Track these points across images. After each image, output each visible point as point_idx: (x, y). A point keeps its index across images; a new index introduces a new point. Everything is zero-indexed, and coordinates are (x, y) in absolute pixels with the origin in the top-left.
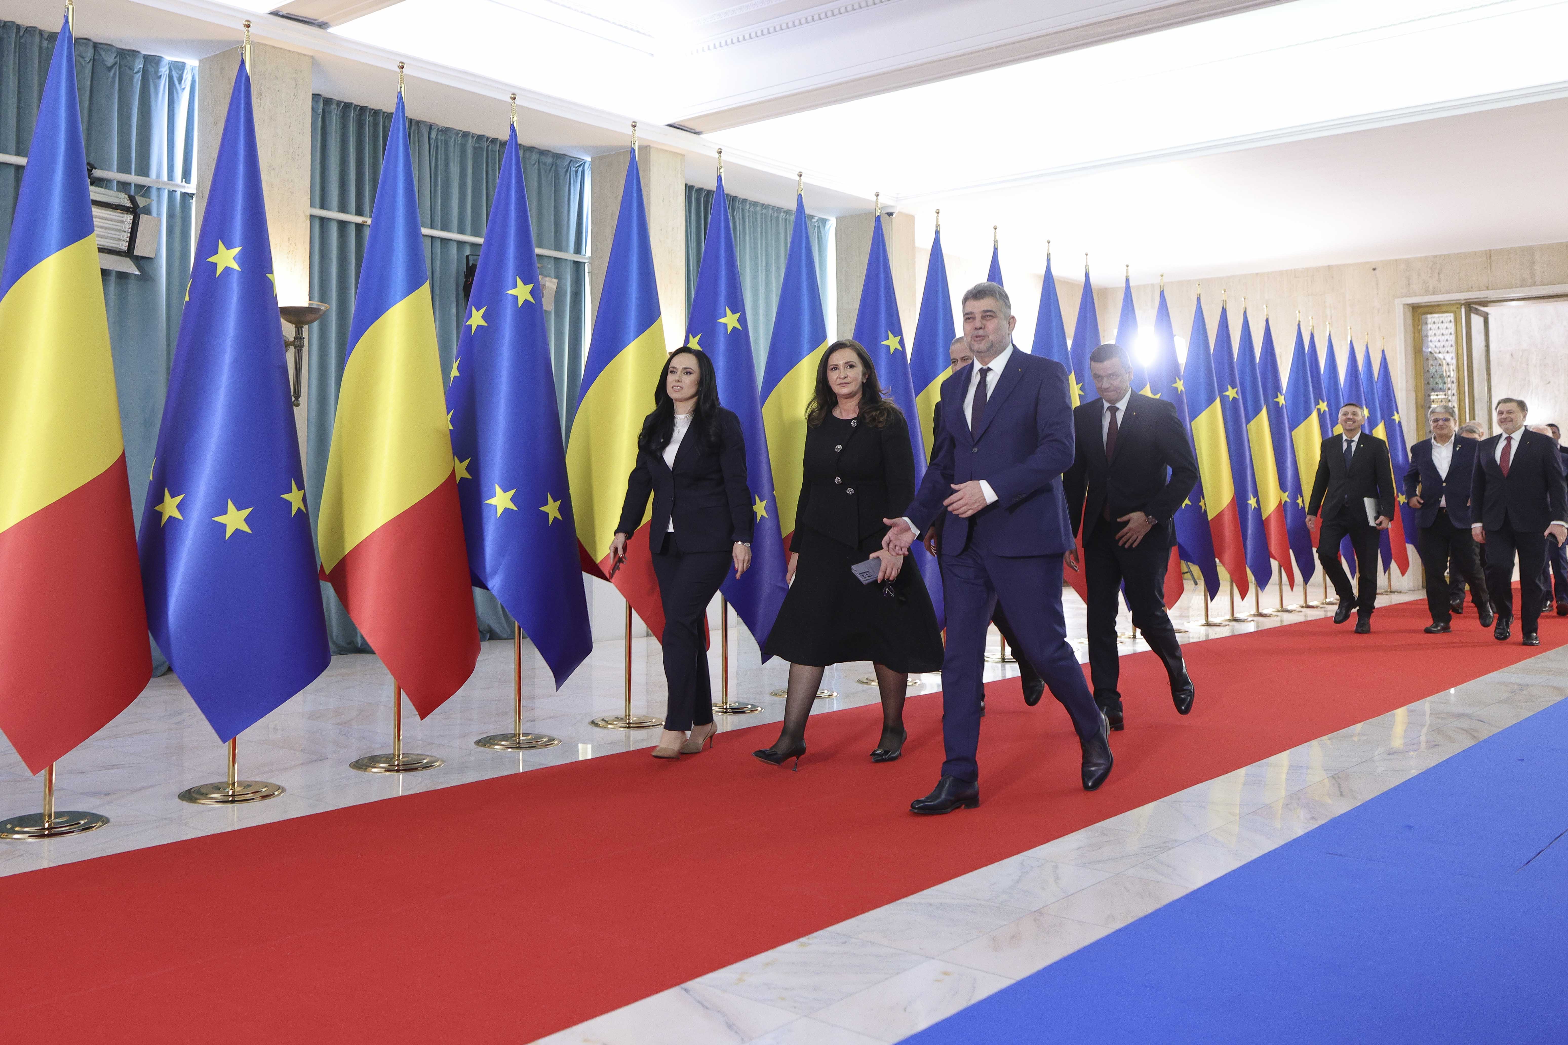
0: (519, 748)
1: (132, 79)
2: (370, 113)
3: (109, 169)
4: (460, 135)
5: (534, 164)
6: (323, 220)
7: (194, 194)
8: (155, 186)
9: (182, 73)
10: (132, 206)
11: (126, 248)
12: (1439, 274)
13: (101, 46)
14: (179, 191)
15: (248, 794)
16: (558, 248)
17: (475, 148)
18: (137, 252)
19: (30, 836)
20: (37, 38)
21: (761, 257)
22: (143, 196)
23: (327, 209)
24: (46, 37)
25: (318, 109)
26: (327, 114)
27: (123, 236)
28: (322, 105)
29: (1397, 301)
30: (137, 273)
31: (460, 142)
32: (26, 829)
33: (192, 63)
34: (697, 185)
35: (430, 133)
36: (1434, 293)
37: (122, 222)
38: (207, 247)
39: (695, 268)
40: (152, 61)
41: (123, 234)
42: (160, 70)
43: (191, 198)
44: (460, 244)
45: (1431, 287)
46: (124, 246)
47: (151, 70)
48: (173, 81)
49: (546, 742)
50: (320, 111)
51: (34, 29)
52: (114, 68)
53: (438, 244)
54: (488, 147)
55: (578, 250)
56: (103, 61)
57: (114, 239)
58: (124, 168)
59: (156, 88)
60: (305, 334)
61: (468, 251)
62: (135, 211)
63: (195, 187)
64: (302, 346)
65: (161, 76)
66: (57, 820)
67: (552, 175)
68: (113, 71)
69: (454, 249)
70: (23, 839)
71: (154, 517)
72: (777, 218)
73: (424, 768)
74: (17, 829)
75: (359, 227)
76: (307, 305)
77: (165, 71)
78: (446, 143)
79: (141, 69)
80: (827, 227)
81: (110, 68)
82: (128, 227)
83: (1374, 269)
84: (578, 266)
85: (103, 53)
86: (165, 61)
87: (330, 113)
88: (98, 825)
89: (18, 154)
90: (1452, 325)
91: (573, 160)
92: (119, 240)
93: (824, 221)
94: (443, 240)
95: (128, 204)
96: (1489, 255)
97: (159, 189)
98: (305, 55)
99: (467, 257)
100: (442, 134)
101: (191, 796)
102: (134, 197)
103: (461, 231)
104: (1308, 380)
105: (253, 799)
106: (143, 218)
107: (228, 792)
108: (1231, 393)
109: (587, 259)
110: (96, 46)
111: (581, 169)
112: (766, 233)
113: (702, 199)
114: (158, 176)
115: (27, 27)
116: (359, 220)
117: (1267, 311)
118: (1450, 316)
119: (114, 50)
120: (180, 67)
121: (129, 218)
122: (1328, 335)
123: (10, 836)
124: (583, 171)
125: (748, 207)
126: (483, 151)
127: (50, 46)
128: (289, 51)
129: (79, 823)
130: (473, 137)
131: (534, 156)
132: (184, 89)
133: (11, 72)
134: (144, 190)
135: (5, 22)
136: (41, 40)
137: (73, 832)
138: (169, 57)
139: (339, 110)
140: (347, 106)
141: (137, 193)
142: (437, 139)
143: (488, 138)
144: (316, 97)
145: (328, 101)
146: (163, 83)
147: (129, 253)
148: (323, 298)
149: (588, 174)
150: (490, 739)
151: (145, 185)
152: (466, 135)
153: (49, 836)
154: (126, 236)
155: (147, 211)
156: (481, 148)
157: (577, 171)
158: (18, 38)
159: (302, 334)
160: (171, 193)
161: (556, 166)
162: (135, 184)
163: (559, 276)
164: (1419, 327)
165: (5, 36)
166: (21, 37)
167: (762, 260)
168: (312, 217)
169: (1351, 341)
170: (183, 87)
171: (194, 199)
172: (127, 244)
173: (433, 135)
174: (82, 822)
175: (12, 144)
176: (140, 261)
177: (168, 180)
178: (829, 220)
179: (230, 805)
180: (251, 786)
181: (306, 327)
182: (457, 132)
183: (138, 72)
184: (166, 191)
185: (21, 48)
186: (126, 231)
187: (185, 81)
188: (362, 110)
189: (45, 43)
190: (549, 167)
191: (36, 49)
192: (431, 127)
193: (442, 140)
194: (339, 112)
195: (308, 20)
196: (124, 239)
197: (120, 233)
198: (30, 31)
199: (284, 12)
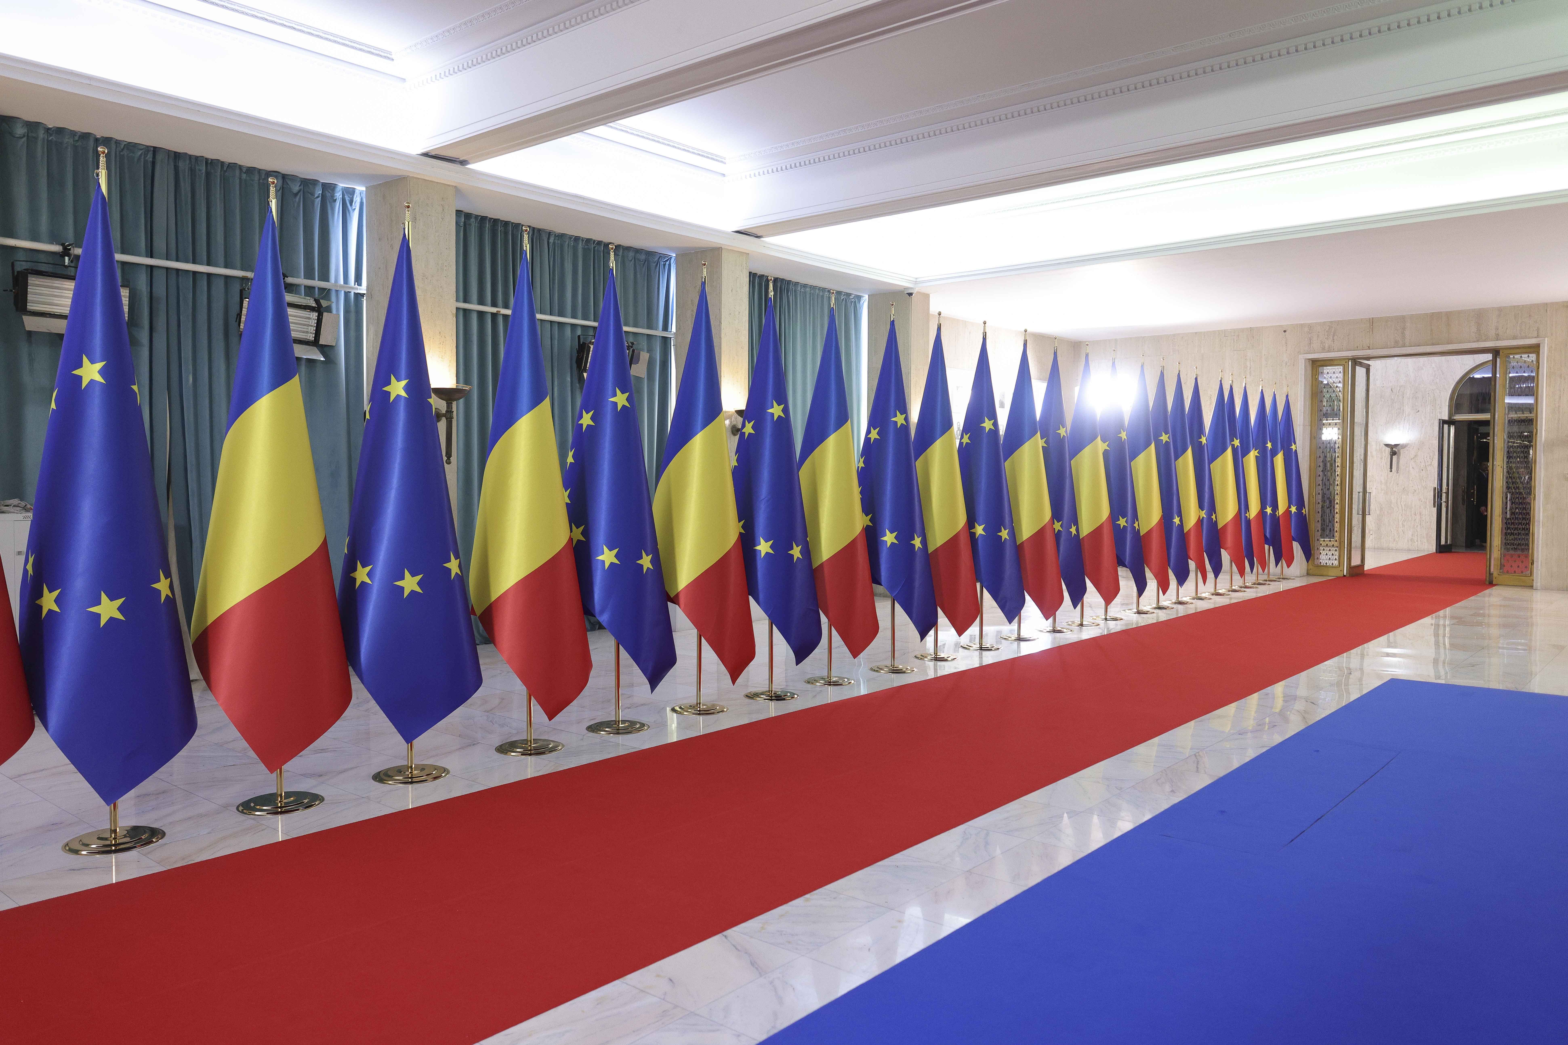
0: (618, 733)
1: (313, 203)
3: (298, 277)
4: (572, 239)
5: (631, 260)
6: (465, 310)
7: (364, 294)
8: (334, 289)
9: (353, 197)
10: (316, 306)
11: (313, 339)
12: (1334, 336)
13: (288, 177)
14: (353, 291)
15: (423, 776)
16: (649, 327)
17: (584, 249)
18: (322, 343)
19: (267, 813)
20: (237, 172)
21: (810, 327)
22: (325, 297)
23: (468, 303)
24: (244, 171)
25: (460, 223)
26: (467, 226)
27: (311, 330)
28: (463, 220)
29: (1301, 356)
30: (322, 359)
31: (572, 244)
32: (264, 808)
33: (360, 188)
34: (759, 273)
35: (549, 239)
36: (1329, 351)
37: (309, 318)
38: (382, 378)
39: (757, 338)
40: (328, 188)
41: (310, 327)
42: (336, 194)
43: (362, 297)
44: (573, 326)
45: (1327, 346)
46: (311, 337)
47: (328, 195)
48: (346, 203)
49: (638, 728)
50: (462, 224)
51: (235, 165)
52: (299, 194)
53: (556, 327)
54: (594, 247)
55: (666, 328)
56: (290, 188)
57: (303, 332)
58: (309, 275)
59: (333, 209)
60: (454, 409)
61: (579, 332)
63: (366, 288)
64: (452, 418)
65: (336, 199)
66: (287, 800)
67: (645, 269)
68: (298, 197)
69: (568, 331)
70: (263, 816)
71: (349, 580)
72: (823, 296)
73: (550, 752)
74: (258, 807)
75: (494, 316)
76: (454, 387)
77: (339, 196)
78: (562, 246)
79: (320, 195)
80: (862, 302)
81: (296, 195)
82: (314, 323)
83: (1285, 331)
84: (665, 341)
85: (289, 182)
86: (339, 187)
87: (470, 225)
88: (316, 803)
89: (226, 267)
90: (1341, 375)
91: (661, 256)
92: (307, 332)
93: (859, 298)
94: (559, 323)
95: (314, 305)
96: (1372, 321)
97: (337, 291)
98: (450, 187)
99: (579, 336)
100: (558, 240)
101: (381, 777)
102: (318, 298)
103: (574, 317)
104: (1225, 422)
105: (426, 780)
106: (325, 314)
107: (408, 774)
109: (672, 335)
110: (284, 176)
111: (668, 263)
112: (814, 310)
113: (763, 284)
114: (336, 281)
115: (229, 165)
116: (494, 310)
118: (1341, 368)
119: (299, 180)
120: (351, 192)
121: (315, 315)
122: (1244, 386)
123: (253, 813)
124: (670, 265)
125: (799, 288)
126: (591, 251)
127: (248, 178)
128: (437, 183)
129: (303, 802)
130: (583, 240)
131: (631, 254)
132: (354, 209)
133: (218, 200)
134: (325, 293)
135: (212, 160)
136: (240, 174)
137: (298, 810)
138: (342, 185)
139: (477, 222)
140: (483, 219)
141: (319, 294)
142: (554, 243)
143: (594, 241)
144: (458, 212)
145: (468, 216)
146: (338, 206)
147: (316, 343)
148: (467, 381)
149: (674, 266)
150: (597, 726)
151: (326, 287)
152: (577, 239)
153: (281, 813)
154: (313, 329)
155: (329, 309)
156: (589, 249)
157: (664, 265)
158: (222, 172)
159: (452, 408)
160: (347, 294)
161: (649, 262)
162: (318, 288)
163: (650, 350)
164: (1317, 377)
165: (212, 171)
166: (225, 171)
167: (810, 330)
169: (1262, 390)
170: (354, 208)
171: (365, 298)
172: (314, 336)
173: (551, 240)
174: (306, 801)
175: (221, 259)
176: (324, 350)
177: (344, 284)
178: (863, 297)
179: (410, 786)
180: (424, 769)
181: (454, 403)
182: (570, 237)
183: (318, 197)
184: (343, 292)
185: (225, 180)
186: (312, 326)
187: (355, 202)
188: (495, 222)
189: (244, 176)
190: (643, 262)
191: (238, 181)
192: (550, 234)
193: (558, 243)
194: (477, 224)
195: (451, 159)
196: (312, 331)
197: (308, 328)
198: (232, 166)
199: (433, 154)
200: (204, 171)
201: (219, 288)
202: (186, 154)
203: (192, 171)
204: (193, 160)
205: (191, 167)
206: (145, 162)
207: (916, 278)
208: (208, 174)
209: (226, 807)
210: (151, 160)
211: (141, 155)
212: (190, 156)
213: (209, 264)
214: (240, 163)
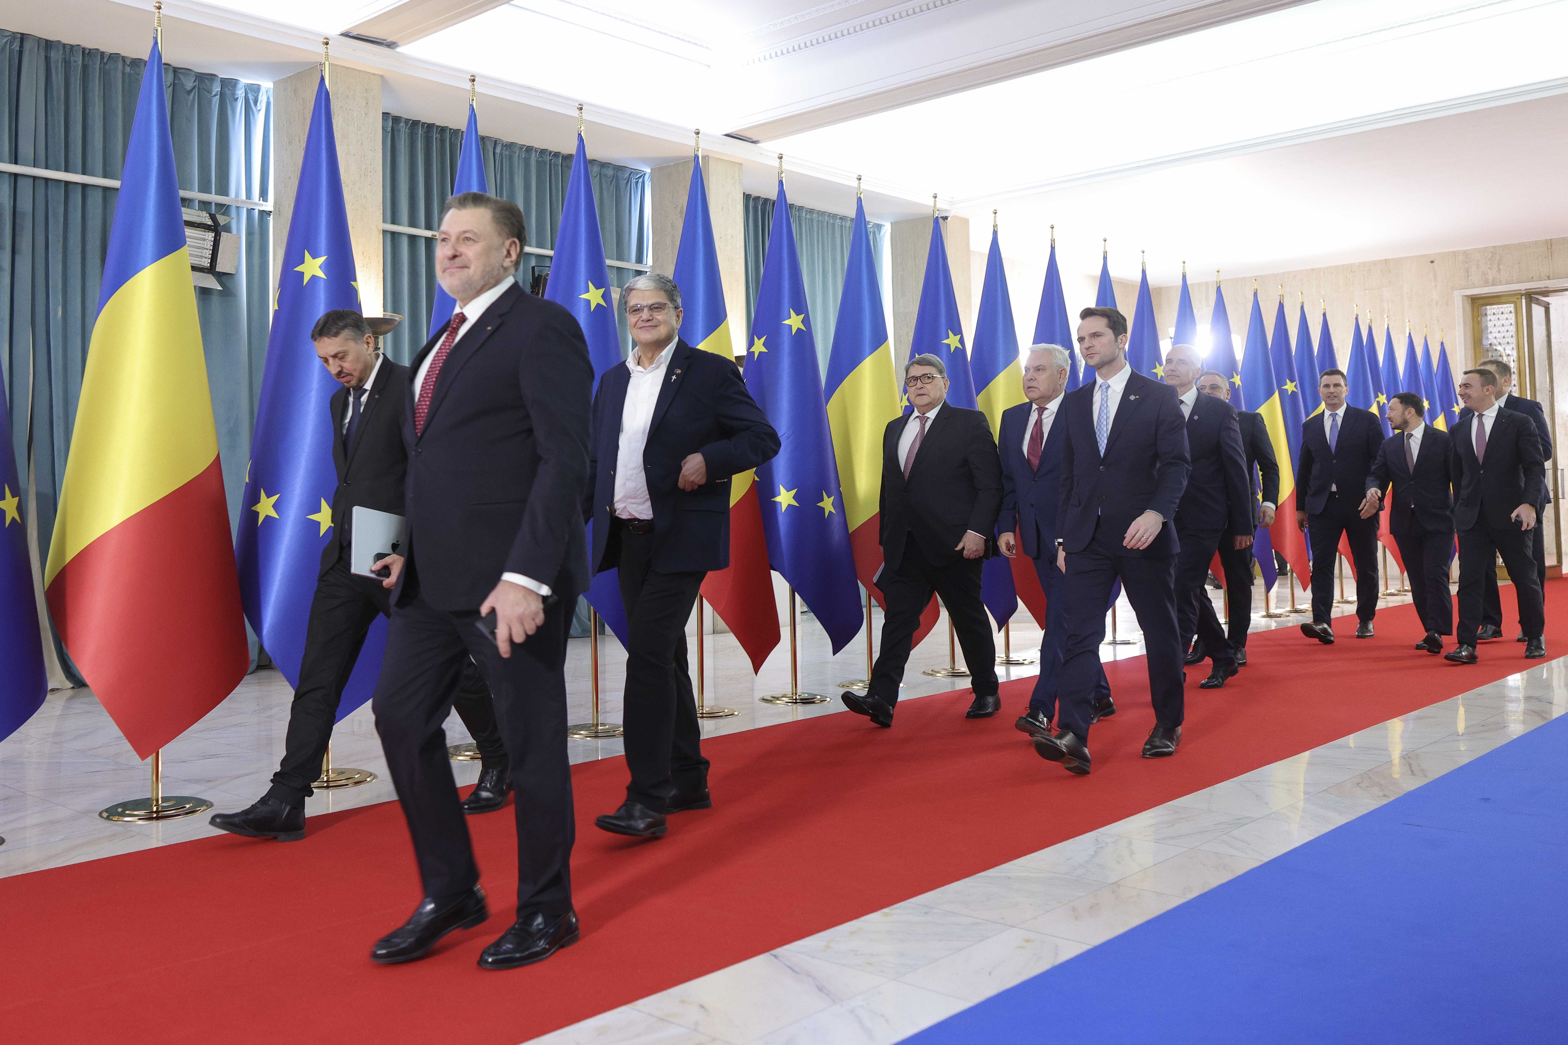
0: (597, 737)
1: (210, 102)
2: (437, 130)
3: (191, 189)
4: (524, 150)
5: (596, 177)
6: (393, 234)
7: (271, 212)
8: (234, 205)
9: (258, 95)
10: (213, 224)
11: (209, 265)
12: (1499, 265)
13: (179, 71)
14: (257, 208)
15: (342, 779)
16: (621, 258)
17: (538, 162)
18: (219, 268)
19: (139, 819)
20: (120, 65)
22: (223, 214)
23: (398, 224)
24: (128, 64)
25: (387, 128)
26: (396, 132)
27: (206, 253)
28: (391, 124)
29: (1456, 293)
30: (220, 288)
31: (524, 156)
32: (136, 813)
33: (267, 85)
34: (755, 194)
35: (495, 148)
36: (1493, 285)
37: (204, 240)
38: (293, 258)
40: (229, 84)
41: (205, 251)
42: (237, 92)
43: (268, 216)
45: (1490, 278)
46: (206, 263)
47: (228, 92)
48: (250, 103)
50: (389, 129)
51: (117, 55)
52: (194, 91)
54: (551, 160)
55: (639, 259)
56: (183, 85)
57: (197, 256)
58: (205, 187)
59: (234, 110)
61: (534, 262)
62: (216, 229)
63: (273, 205)
65: (238, 98)
66: (164, 804)
67: (613, 188)
68: (192, 94)
70: (134, 821)
72: (835, 224)
74: (127, 812)
76: (382, 316)
77: (241, 94)
78: (511, 158)
79: (219, 93)
80: (882, 232)
81: (189, 92)
82: (209, 245)
83: (1432, 262)
85: (182, 77)
86: (241, 84)
87: (399, 131)
88: (203, 809)
89: (104, 176)
90: (1513, 316)
91: (634, 172)
92: (202, 257)
93: (879, 227)
95: (210, 222)
96: (1550, 244)
97: (238, 207)
98: (374, 74)
99: (534, 267)
100: (507, 149)
102: (214, 215)
104: (1367, 373)
105: (347, 785)
106: (224, 235)
107: (323, 778)
108: (1290, 387)
110: (176, 70)
111: (641, 180)
112: (825, 239)
113: (760, 207)
114: (237, 194)
115: (111, 54)
117: (1324, 305)
118: (1511, 307)
119: (193, 73)
120: (256, 89)
121: (210, 236)
122: (1386, 328)
123: (121, 818)
124: (643, 183)
125: (806, 213)
126: (547, 164)
127: (132, 72)
128: (360, 71)
129: (185, 807)
130: (536, 151)
131: (597, 169)
132: (260, 110)
133: (96, 97)
134: (224, 209)
135: (90, 50)
136: (124, 66)
137: (180, 815)
138: (245, 80)
139: (407, 128)
140: (415, 123)
141: (217, 211)
142: (501, 154)
143: (550, 152)
144: (385, 115)
145: (396, 120)
146: (240, 106)
147: (211, 270)
148: (396, 309)
149: (648, 186)
151: (225, 203)
152: (529, 149)
153: (157, 818)
154: (208, 253)
155: (227, 229)
156: (544, 162)
157: (637, 183)
158: (103, 65)
160: (250, 211)
161: (617, 178)
162: (215, 204)
164: (1479, 319)
165: (90, 63)
166: (105, 64)
167: (819, 266)
168: (385, 232)
169: (1410, 333)
170: (259, 108)
171: (271, 216)
172: (209, 261)
173: (498, 150)
174: (188, 806)
175: (98, 168)
176: (221, 277)
177: (247, 199)
178: (884, 225)
179: (325, 791)
180: (344, 773)
182: (521, 147)
183: (215, 95)
184: (245, 210)
185: (105, 75)
186: (207, 249)
187: (260, 102)
188: (429, 127)
189: (128, 69)
190: (610, 179)
191: (120, 75)
192: (496, 142)
193: (506, 155)
194: (407, 130)
195: (377, 40)
196: (207, 256)
197: (202, 251)
198: (114, 57)
199: (354, 33)
200: (80, 62)
201: (95, 201)
202: (59, 41)
203: (67, 63)
204: (68, 50)
205: (65, 58)
206: (11, 51)
207: (952, 198)
208: (85, 67)
209: (86, 813)
210: (18, 48)
211: (6, 43)
212: (64, 45)
213: (84, 173)
214: (123, 54)
